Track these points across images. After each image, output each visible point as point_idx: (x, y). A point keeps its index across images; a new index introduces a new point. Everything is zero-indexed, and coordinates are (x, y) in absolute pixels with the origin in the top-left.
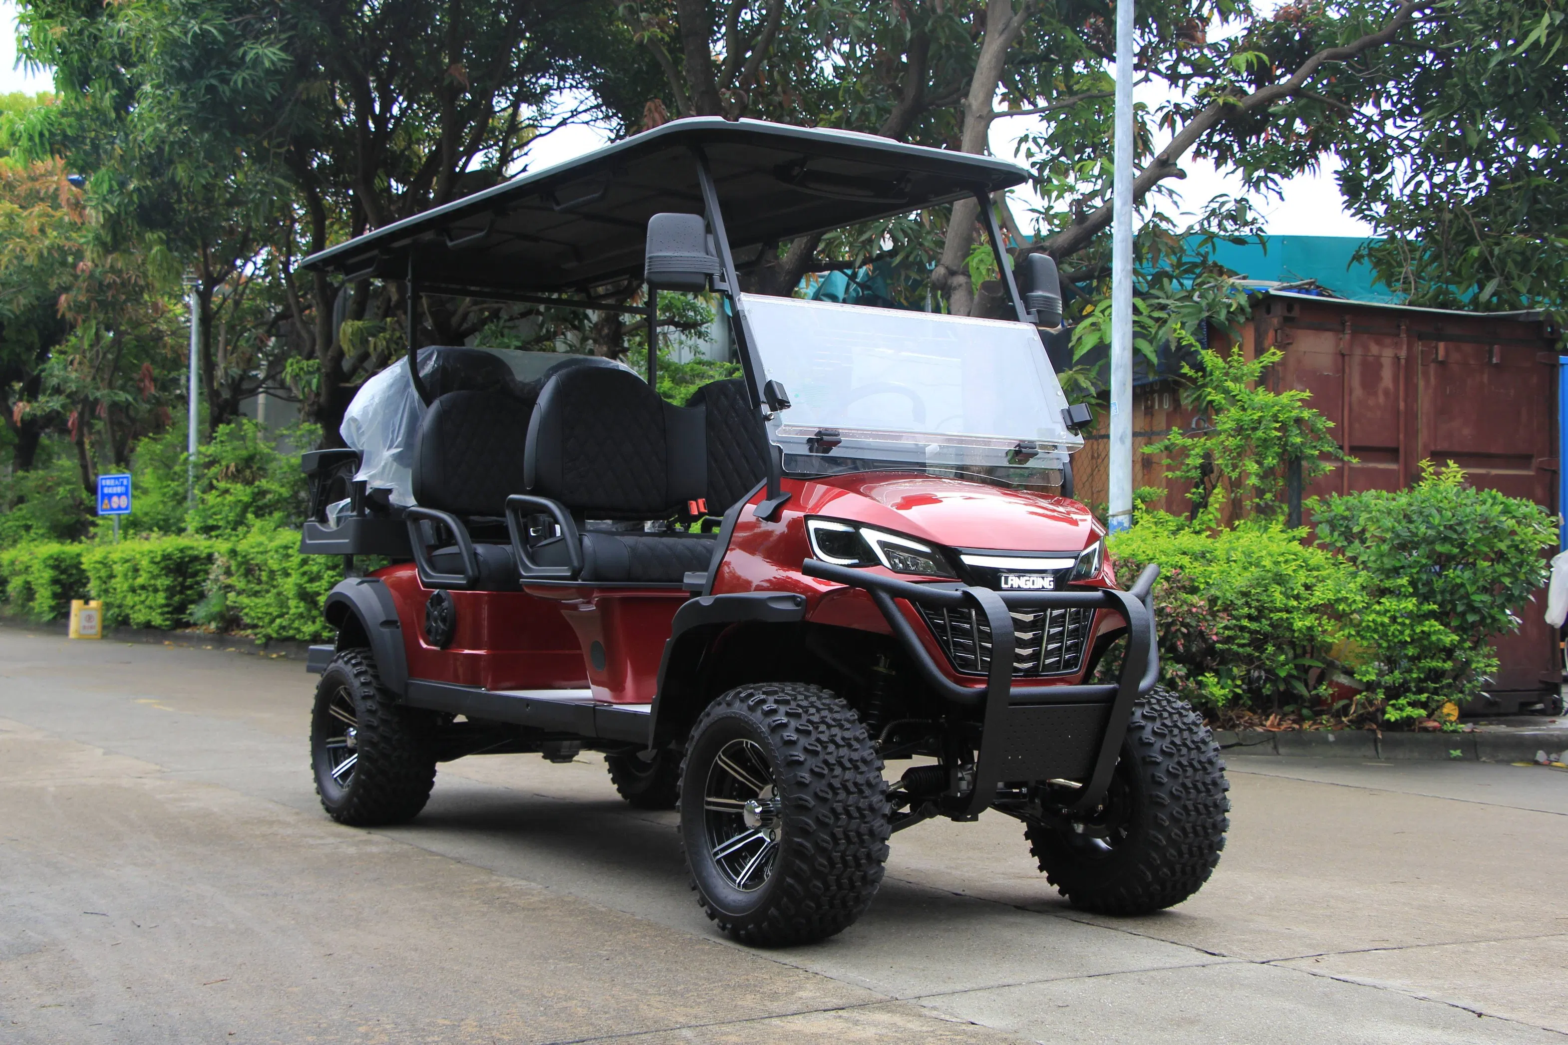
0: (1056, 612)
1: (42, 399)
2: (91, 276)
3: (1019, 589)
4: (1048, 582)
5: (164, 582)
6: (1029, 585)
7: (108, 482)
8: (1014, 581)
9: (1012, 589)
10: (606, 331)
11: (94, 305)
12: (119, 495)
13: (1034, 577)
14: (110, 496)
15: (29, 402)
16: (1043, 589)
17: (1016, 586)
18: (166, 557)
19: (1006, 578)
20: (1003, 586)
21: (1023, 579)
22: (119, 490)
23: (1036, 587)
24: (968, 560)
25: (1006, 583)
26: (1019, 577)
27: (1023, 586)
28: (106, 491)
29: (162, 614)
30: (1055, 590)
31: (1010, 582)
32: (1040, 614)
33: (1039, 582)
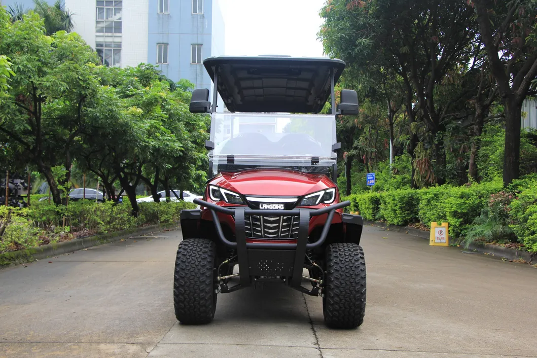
0: (285, 218)
1: (352, 151)
2: (364, 113)
3: (268, 209)
4: (281, 207)
5: (371, 206)
6: (272, 208)
7: (369, 176)
8: (265, 206)
9: (265, 209)
10: (478, 120)
11: (364, 122)
12: (372, 179)
13: (275, 205)
14: (370, 180)
15: (347, 152)
16: (279, 209)
18: (372, 198)
19: (262, 205)
20: (261, 208)
21: (270, 206)
22: (372, 178)
23: (275, 208)
24: (249, 199)
26: (268, 205)
27: (270, 208)
28: (369, 178)
29: (372, 216)
31: (264, 207)
32: (278, 218)
33: (277, 207)
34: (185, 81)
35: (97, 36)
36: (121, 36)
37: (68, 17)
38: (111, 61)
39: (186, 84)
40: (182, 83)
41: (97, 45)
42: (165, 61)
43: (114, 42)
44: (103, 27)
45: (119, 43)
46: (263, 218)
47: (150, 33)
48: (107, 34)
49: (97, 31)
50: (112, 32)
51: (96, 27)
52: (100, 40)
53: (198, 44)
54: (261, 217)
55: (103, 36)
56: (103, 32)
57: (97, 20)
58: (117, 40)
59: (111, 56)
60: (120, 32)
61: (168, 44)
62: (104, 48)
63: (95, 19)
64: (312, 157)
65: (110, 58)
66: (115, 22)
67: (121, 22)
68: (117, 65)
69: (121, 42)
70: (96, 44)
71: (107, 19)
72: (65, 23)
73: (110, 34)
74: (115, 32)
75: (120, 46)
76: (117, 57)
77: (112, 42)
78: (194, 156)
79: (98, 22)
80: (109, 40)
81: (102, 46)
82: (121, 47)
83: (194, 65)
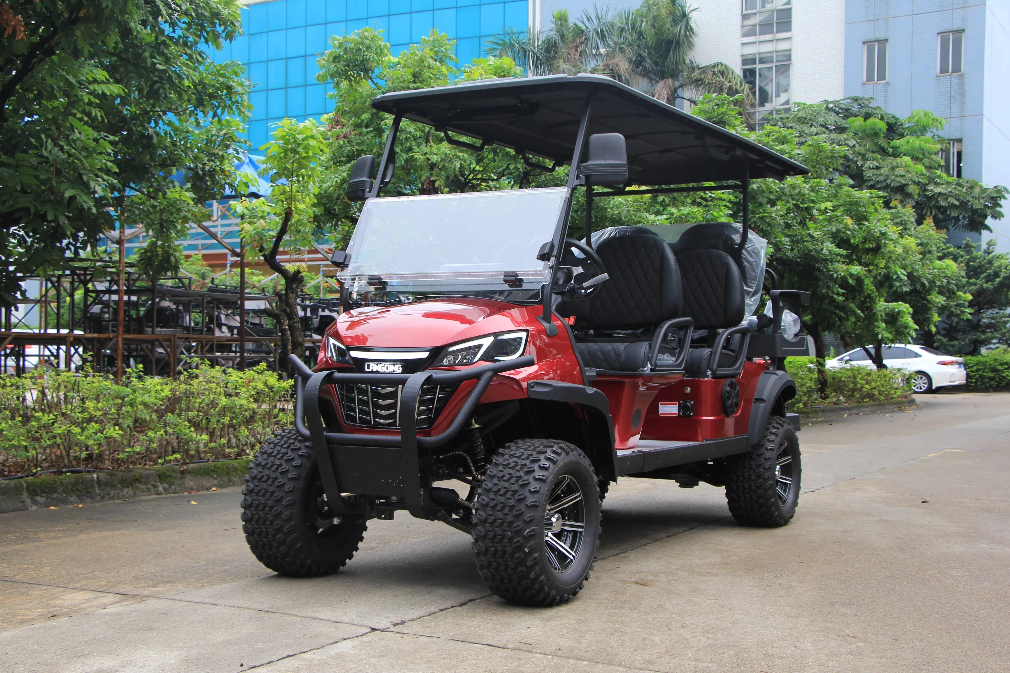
3: (377, 372)
4: (397, 368)
6: (384, 370)
8: (374, 367)
9: (372, 372)
13: (387, 365)
16: (394, 372)
17: (375, 370)
19: (369, 365)
20: (367, 370)
21: (380, 366)
23: (388, 371)
24: (352, 354)
25: (368, 368)
26: (377, 364)
27: (380, 370)
30: (402, 373)
31: (371, 368)
32: (393, 389)
33: (391, 368)
34: (922, 115)
35: (743, 44)
36: (790, 38)
37: (684, 15)
38: (771, 89)
39: (924, 121)
40: (916, 119)
41: (745, 61)
42: (882, 77)
43: (776, 52)
44: (754, 25)
45: (787, 53)
46: (371, 389)
47: (849, 23)
48: (762, 38)
49: (744, 35)
50: (772, 32)
51: (743, 26)
52: (750, 50)
53: (953, 32)
54: (369, 386)
55: (755, 42)
56: (755, 35)
57: (745, 12)
58: (783, 46)
59: (772, 81)
60: (789, 30)
61: (886, 40)
62: (758, 66)
63: (740, 11)
64: (506, 273)
65: (770, 84)
66: (779, 11)
67: (790, 10)
68: (783, 97)
69: (790, 50)
70: (743, 60)
71: (763, 7)
72: (678, 28)
73: (768, 37)
74: (778, 32)
75: (788, 57)
76: (783, 81)
77: (772, 52)
78: (836, 272)
79: (745, 17)
80: (766, 48)
81: (754, 61)
82: (790, 60)
83: (946, 78)
